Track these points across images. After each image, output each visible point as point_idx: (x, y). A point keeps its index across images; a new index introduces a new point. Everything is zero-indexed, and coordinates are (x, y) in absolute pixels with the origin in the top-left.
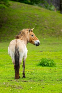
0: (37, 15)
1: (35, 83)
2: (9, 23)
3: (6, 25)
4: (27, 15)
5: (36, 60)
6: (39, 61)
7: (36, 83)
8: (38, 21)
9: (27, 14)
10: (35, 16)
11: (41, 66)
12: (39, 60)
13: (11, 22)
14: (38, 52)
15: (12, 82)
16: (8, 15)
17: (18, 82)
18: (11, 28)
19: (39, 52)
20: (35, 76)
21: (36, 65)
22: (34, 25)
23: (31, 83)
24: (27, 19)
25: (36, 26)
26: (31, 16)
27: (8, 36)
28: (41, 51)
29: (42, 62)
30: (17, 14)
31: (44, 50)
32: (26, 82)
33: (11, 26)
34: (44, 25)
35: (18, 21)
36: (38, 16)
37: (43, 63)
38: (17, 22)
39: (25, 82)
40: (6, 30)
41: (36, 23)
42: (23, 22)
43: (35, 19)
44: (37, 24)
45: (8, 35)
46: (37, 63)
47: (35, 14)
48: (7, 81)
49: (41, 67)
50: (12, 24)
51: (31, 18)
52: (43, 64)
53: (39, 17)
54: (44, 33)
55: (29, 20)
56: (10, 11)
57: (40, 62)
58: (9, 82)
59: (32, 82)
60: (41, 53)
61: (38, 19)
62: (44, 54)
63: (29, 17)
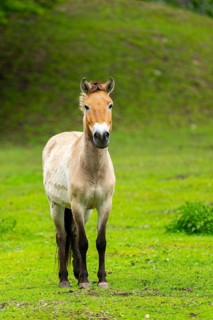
0: (162, 36)
1: (160, 299)
2: (57, 71)
3: (44, 79)
4: (122, 40)
5: (162, 211)
6: (173, 215)
7: (164, 299)
8: (165, 59)
9: (123, 35)
10: (155, 40)
11: (183, 233)
12: (175, 211)
13: (62, 66)
14: (168, 179)
15: (73, 297)
16: (51, 40)
17: (94, 298)
18: (62, 89)
19: (172, 181)
20: (162, 272)
21: (164, 230)
22: (152, 75)
23: (147, 301)
24: (125, 55)
25: (159, 80)
26: (140, 43)
27: (52, 122)
28: (182, 177)
29: (188, 218)
30: (83, 36)
31: (192, 170)
32: (125, 295)
33: (63, 82)
34: (187, 76)
35: (88, 62)
36: (165, 40)
37: (188, 222)
38: (86, 68)
39: (124, 298)
40: (44, 99)
41: (158, 68)
42: (107, 65)
43: (153, 52)
44: (163, 71)
45: (51, 117)
46: (168, 221)
47: (154, 35)
48: (53, 296)
49: (182, 238)
50: (64, 77)
51: (140, 47)
52: (190, 225)
53: (167, 47)
54: (189, 108)
55: (130, 59)
56: (59, 24)
57: (180, 216)
58: (62, 298)
59: (149, 295)
60: (182, 182)
61: (167, 52)
62: (191, 186)
63: (131, 44)
